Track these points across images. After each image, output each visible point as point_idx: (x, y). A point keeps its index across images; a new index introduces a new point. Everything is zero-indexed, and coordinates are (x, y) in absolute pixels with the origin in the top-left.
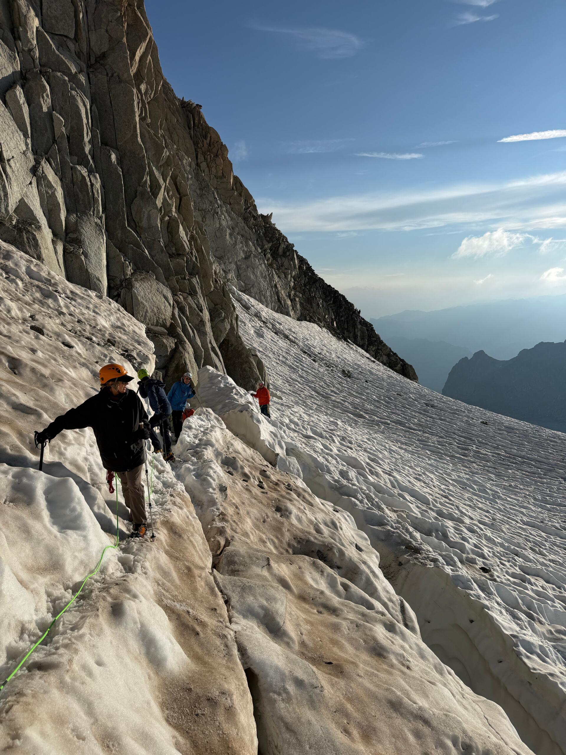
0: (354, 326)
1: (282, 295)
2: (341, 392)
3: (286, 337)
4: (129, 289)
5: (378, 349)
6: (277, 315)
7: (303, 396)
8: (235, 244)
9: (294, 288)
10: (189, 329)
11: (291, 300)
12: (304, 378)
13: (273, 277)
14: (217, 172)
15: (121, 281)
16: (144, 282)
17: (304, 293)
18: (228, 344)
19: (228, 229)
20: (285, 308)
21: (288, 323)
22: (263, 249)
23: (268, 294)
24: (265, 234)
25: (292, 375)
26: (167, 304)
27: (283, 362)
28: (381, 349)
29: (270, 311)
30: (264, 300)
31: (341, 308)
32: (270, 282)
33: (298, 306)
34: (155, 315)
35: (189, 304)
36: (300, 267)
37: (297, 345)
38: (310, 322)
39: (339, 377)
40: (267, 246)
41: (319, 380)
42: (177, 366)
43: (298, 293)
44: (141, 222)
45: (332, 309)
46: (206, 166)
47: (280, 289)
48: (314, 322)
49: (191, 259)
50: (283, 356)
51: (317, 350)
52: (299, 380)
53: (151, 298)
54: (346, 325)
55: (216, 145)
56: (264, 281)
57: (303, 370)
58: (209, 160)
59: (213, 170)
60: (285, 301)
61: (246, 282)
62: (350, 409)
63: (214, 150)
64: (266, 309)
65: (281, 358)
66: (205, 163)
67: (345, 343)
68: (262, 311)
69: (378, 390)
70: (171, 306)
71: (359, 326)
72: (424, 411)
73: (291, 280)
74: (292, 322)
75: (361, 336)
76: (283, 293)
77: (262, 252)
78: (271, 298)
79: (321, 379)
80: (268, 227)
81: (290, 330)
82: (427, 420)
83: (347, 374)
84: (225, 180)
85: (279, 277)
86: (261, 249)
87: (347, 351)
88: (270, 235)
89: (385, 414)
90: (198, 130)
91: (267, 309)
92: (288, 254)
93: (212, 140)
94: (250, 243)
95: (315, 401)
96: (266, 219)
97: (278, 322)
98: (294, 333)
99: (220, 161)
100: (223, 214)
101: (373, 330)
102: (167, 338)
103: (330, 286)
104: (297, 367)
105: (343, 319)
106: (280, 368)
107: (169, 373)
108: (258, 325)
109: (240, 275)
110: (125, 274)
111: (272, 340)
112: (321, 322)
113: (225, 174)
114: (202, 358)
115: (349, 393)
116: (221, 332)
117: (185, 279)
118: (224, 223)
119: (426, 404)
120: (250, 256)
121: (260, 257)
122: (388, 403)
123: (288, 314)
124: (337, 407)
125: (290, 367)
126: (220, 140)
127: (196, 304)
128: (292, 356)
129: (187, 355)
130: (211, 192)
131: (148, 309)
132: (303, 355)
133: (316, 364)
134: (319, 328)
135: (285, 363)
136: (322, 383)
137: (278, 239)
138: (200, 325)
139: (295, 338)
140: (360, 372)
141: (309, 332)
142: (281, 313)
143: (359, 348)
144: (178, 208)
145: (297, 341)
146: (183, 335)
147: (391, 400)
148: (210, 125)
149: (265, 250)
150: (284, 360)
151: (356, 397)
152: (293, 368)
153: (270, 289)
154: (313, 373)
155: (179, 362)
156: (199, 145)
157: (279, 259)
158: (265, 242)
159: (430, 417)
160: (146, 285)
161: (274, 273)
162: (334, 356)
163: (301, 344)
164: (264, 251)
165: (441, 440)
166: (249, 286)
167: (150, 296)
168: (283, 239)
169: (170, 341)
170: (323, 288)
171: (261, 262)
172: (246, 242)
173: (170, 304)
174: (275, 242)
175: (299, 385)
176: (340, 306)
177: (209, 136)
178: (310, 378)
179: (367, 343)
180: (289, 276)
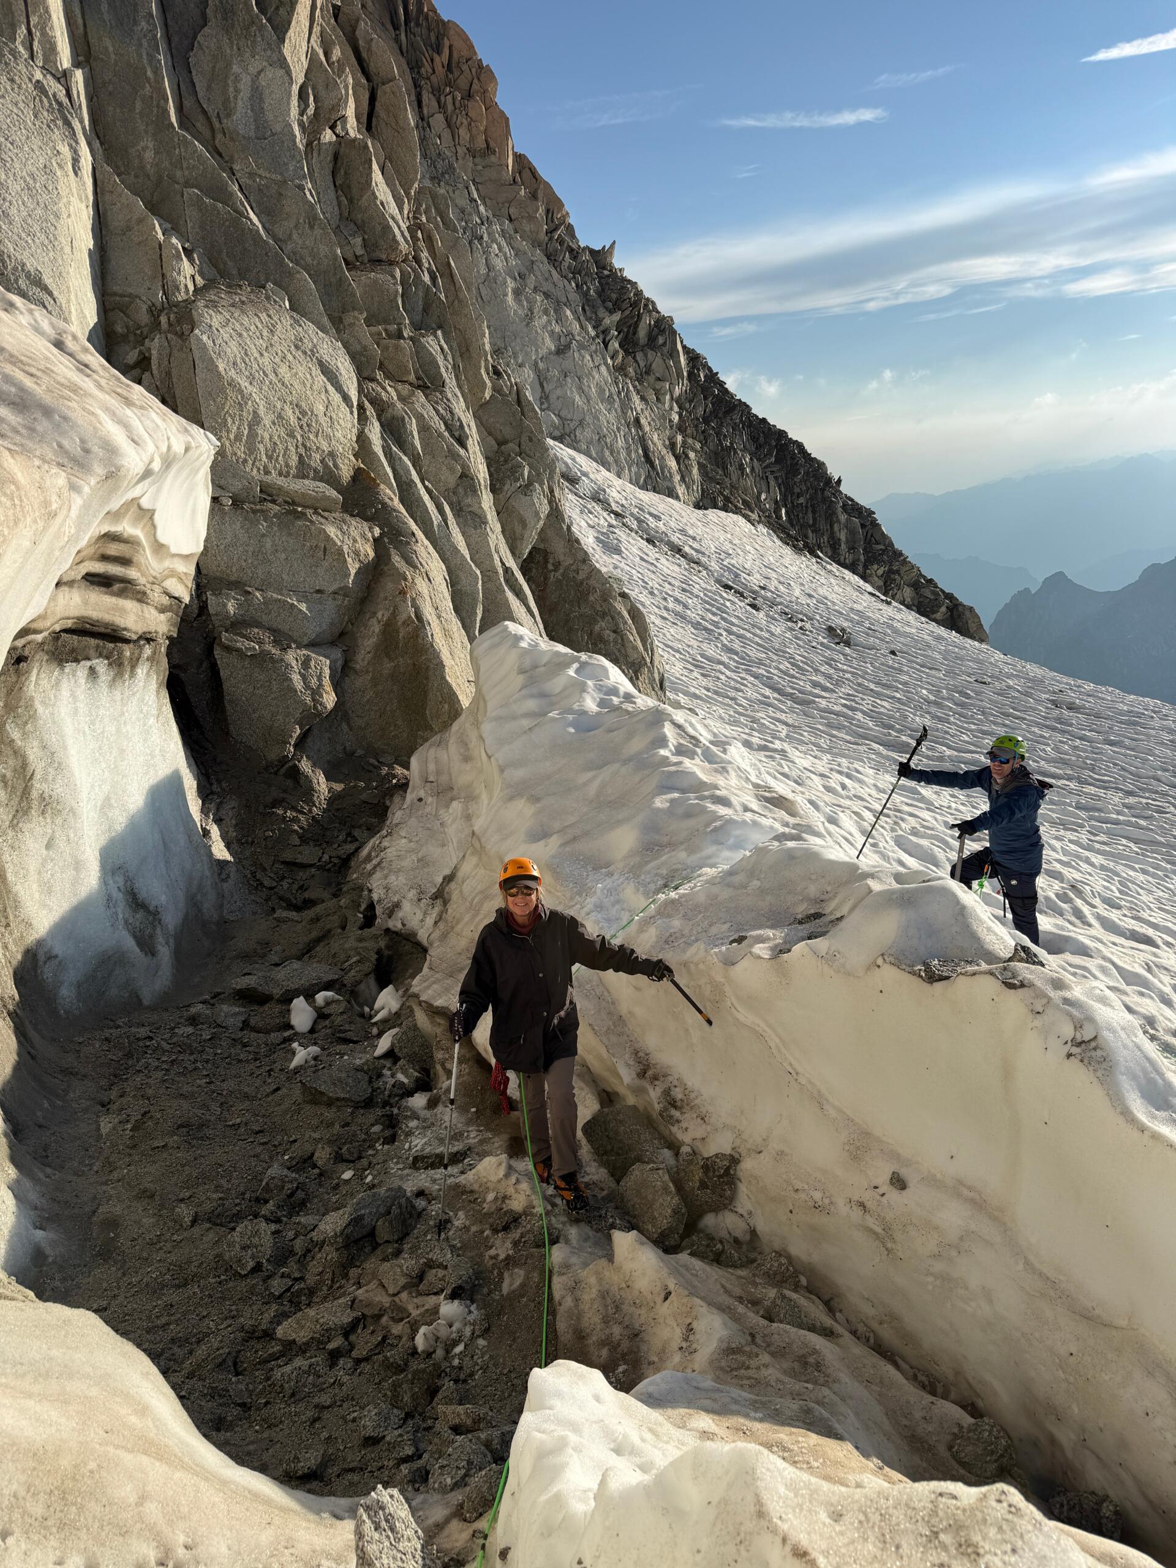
0: (831, 517)
1: (655, 444)
2: (838, 683)
3: (677, 550)
4: (181, 335)
5: (891, 571)
6: (648, 498)
7: (744, 702)
8: (530, 317)
9: (681, 428)
10: (426, 498)
11: (677, 458)
12: (736, 654)
13: (629, 399)
14: (472, 138)
15: (155, 312)
16: (243, 312)
17: (705, 439)
18: (546, 562)
19: (509, 280)
20: (665, 478)
21: (675, 514)
22: (601, 328)
23: (621, 443)
24: (601, 293)
25: (705, 646)
26: (336, 398)
27: (677, 614)
28: (898, 572)
29: (630, 488)
30: (610, 459)
31: (796, 472)
32: (624, 413)
33: (695, 471)
34: (291, 435)
35: (420, 418)
36: (692, 376)
37: (706, 569)
38: (726, 511)
39: (822, 644)
40: (611, 320)
41: (775, 658)
42: (389, 629)
43: (690, 441)
44: (228, 116)
45: (776, 478)
46: (443, 124)
47: (647, 429)
48: (737, 511)
49: (418, 277)
50: (676, 600)
51: (755, 581)
52: (725, 659)
53: (269, 369)
54: (810, 515)
55: (465, 67)
56: (609, 411)
57: (730, 632)
58: (450, 107)
59: (463, 132)
60: (662, 459)
61: (563, 414)
62: (871, 729)
63: (463, 82)
64: (617, 482)
65: (671, 605)
66: (440, 117)
67: (814, 560)
68: (609, 486)
69: (927, 674)
70: (351, 407)
71: (843, 517)
72: (1059, 720)
73: (671, 409)
74: (683, 514)
75: (847, 541)
76: (657, 441)
77: (597, 336)
78: (629, 454)
79: (780, 652)
80: (608, 276)
81: (683, 532)
82: (1076, 748)
83: (839, 636)
84: (493, 159)
85: (643, 398)
86: (594, 327)
87: (823, 581)
88: (614, 296)
89: (967, 739)
90: (417, 30)
91: (621, 481)
92: (661, 340)
93: (455, 55)
94: (568, 313)
95: (778, 715)
96: (601, 257)
97: (651, 514)
98: (694, 539)
99: (477, 107)
100: (494, 240)
101: (875, 525)
102: (340, 524)
103: (764, 420)
104: (716, 624)
105: (801, 500)
106: (671, 630)
107: (359, 657)
108: (602, 521)
109: (547, 398)
110: (169, 287)
111: (642, 559)
112: (752, 512)
113: (492, 144)
114: (475, 600)
115: (859, 685)
116: (524, 524)
117: (400, 336)
118: (499, 264)
119: (1053, 702)
120: (568, 347)
121: (593, 347)
122: (962, 705)
123: (671, 493)
124: (839, 728)
125: (696, 625)
126: (475, 53)
127: (442, 418)
128: (697, 596)
129: (422, 585)
130: (460, 186)
131: (262, 411)
132: (724, 595)
133: (761, 614)
134: (749, 525)
135: (683, 617)
136: (785, 665)
137: (635, 305)
138: (461, 490)
139: (697, 551)
140: (870, 629)
141: (729, 536)
142: (655, 491)
143: (846, 572)
144: (364, 119)
145: (704, 559)
146: (403, 511)
147: (968, 697)
148: (445, 17)
149: (605, 332)
150: (679, 608)
151: (878, 695)
152: (706, 629)
153: (624, 429)
154: (757, 639)
155: (394, 615)
156: (423, 70)
157: (639, 356)
158: (602, 312)
159: (1081, 739)
160: (251, 322)
161: (631, 388)
162: (797, 592)
163: (714, 566)
164: (604, 334)
165: (1131, 800)
166: (572, 425)
167: (266, 361)
168: (646, 305)
169: (355, 533)
170: (749, 426)
171: (598, 359)
172: (556, 311)
173: (346, 398)
174: (627, 312)
175: (728, 673)
176: (793, 470)
177: (447, 43)
178: (754, 653)
179: (862, 558)
180: (668, 397)
